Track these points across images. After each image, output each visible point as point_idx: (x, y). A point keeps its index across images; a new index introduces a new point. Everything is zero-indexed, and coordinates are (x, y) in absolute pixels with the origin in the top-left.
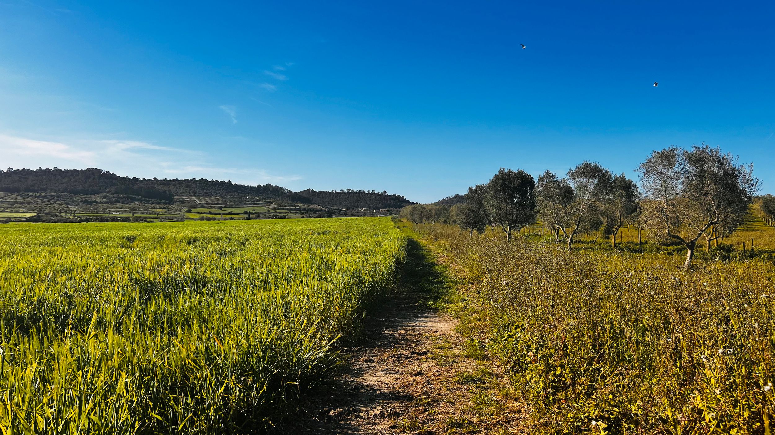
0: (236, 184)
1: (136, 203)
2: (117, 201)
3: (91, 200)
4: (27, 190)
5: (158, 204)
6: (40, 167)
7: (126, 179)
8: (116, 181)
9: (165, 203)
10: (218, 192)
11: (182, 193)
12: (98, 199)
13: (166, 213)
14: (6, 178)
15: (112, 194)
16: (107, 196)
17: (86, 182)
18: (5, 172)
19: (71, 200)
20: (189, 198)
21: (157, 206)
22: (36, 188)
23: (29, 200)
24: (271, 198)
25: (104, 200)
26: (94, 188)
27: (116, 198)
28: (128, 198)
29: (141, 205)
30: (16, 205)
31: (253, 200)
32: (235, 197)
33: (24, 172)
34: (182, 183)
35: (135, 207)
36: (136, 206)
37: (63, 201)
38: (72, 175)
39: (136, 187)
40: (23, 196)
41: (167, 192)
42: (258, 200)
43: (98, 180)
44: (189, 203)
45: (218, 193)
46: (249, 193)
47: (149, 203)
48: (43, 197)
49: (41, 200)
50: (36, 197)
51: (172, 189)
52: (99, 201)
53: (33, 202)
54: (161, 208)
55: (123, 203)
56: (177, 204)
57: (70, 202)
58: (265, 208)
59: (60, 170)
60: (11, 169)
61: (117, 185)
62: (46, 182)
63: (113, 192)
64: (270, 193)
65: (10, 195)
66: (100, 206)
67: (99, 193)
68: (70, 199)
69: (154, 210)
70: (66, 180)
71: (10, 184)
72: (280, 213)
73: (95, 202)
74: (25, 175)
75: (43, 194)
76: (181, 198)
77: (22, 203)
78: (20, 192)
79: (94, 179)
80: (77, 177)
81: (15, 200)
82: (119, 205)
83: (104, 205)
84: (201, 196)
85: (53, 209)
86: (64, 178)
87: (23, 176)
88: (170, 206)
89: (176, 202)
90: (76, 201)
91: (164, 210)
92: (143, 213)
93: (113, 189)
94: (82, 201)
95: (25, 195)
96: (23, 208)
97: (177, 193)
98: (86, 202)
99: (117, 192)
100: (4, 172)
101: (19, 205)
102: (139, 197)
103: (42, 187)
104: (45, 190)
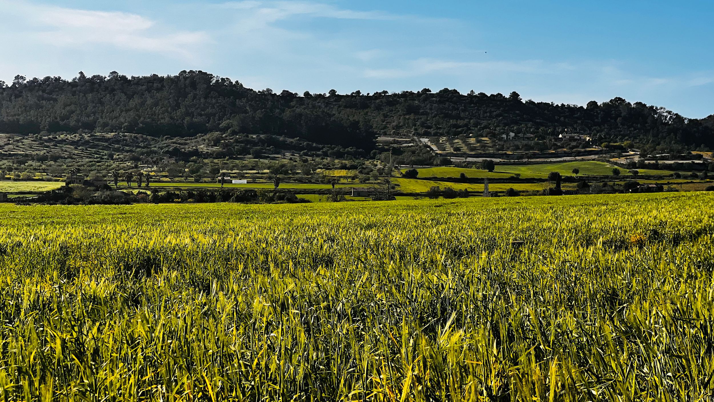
0: (531, 103)
1: (288, 154)
2: (245, 152)
3: (188, 149)
4: (54, 128)
5: (337, 158)
6: (81, 73)
7: (267, 95)
8: (244, 100)
9: (355, 155)
10: (484, 123)
11: (398, 127)
12: (203, 148)
13: (357, 180)
14: (10, 100)
15: (234, 133)
16: (223, 139)
17: (178, 106)
18: (10, 86)
19: (145, 150)
20: (413, 141)
21: (336, 161)
22: (72, 123)
23: (56, 151)
24: (624, 136)
25: (215, 148)
26: (195, 120)
27: (242, 142)
28: (270, 142)
29: (298, 159)
30: (30, 162)
31: (574, 144)
32: (529, 135)
33: (49, 85)
34: (398, 103)
35: (283, 166)
36: (286, 161)
37: (127, 151)
38: (149, 90)
39: (287, 114)
40: (46, 141)
41: (361, 124)
42: (587, 144)
43: (202, 100)
44: (413, 152)
45: (485, 127)
46: (564, 125)
47: (318, 156)
48: (87, 143)
49: (82, 150)
50: (73, 143)
51: (374, 117)
52: (205, 150)
53: (66, 155)
54: (344, 167)
55: (258, 155)
56: (383, 156)
57: (142, 154)
58: (608, 165)
59: (124, 78)
60: (22, 78)
61: (246, 112)
62: (94, 107)
63: (237, 129)
64: (623, 124)
65: (18, 141)
66: (206, 164)
67: (205, 131)
68: (143, 148)
69: (327, 172)
70: (136, 101)
71: (19, 115)
72: (648, 177)
73: (196, 153)
74: (50, 93)
75: (86, 137)
76: (395, 142)
77: (42, 159)
78: (39, 133)
79: (195, 97)
80: (158, 95)
81: (28, 152)
82: (249, 160)
83: (216, 161)
84: (442, 135)
85: (104, 172)
86: (130, 97)
87: (46, 95)
88: (367, 163)
89: (383, 150)
90: (155, 152)
91: (351, 173)
92: (300, 181)
93: (235, 122)
94: (167, 152)
95: (50, 140)
96: (44, 171)
97: (385, 127)
98: (175, 153)
99: (244, 130)
100: (7, 87)
101: (36, 164)
102: (294, 140)
103: (84, 119)
104: (90, 127)
